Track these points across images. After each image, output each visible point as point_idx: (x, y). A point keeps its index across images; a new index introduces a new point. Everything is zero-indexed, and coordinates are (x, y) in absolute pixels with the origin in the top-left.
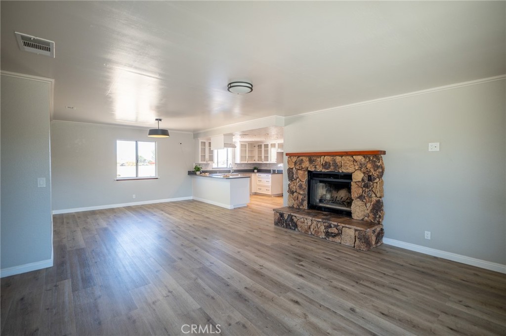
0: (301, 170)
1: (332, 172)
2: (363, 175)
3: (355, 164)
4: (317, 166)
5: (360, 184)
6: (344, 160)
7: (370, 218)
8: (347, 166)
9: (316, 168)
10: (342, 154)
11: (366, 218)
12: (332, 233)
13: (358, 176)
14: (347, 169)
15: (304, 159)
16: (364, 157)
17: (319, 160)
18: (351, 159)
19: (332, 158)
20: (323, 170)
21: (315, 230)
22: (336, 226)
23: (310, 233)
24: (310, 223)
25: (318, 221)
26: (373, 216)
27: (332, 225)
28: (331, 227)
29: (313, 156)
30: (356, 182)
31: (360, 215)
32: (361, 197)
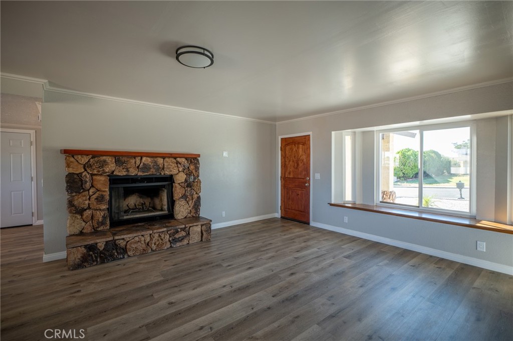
0: (101, 175)
1: (153, 174)
2: (186, 176)
3: (179, 165)
4: (131, 170)
5: (183, 184)
6: (167, 162)
7: (192, 214)
8: (170, 168)
9: (128, 171)
10: (164, 156)
11: (189, 215)
12: (180, 238)
13: (181, 178)
14: (171, 171)
15: (109, 159)
16: (186, 159)
17: (133, 161)
18: (175, 161)
19: (152, 159)
20: (140, 174)
21: (157, 243)
22: (183, 229)
23: (150, 251)
24: (148, 239)
25: (159, 232)
26: (195, 211)
27: (179, 230)
28: (177, 232)
29: (123, 156)
30: (179, 184)
31: (184, 213)
32: (184, 197)
